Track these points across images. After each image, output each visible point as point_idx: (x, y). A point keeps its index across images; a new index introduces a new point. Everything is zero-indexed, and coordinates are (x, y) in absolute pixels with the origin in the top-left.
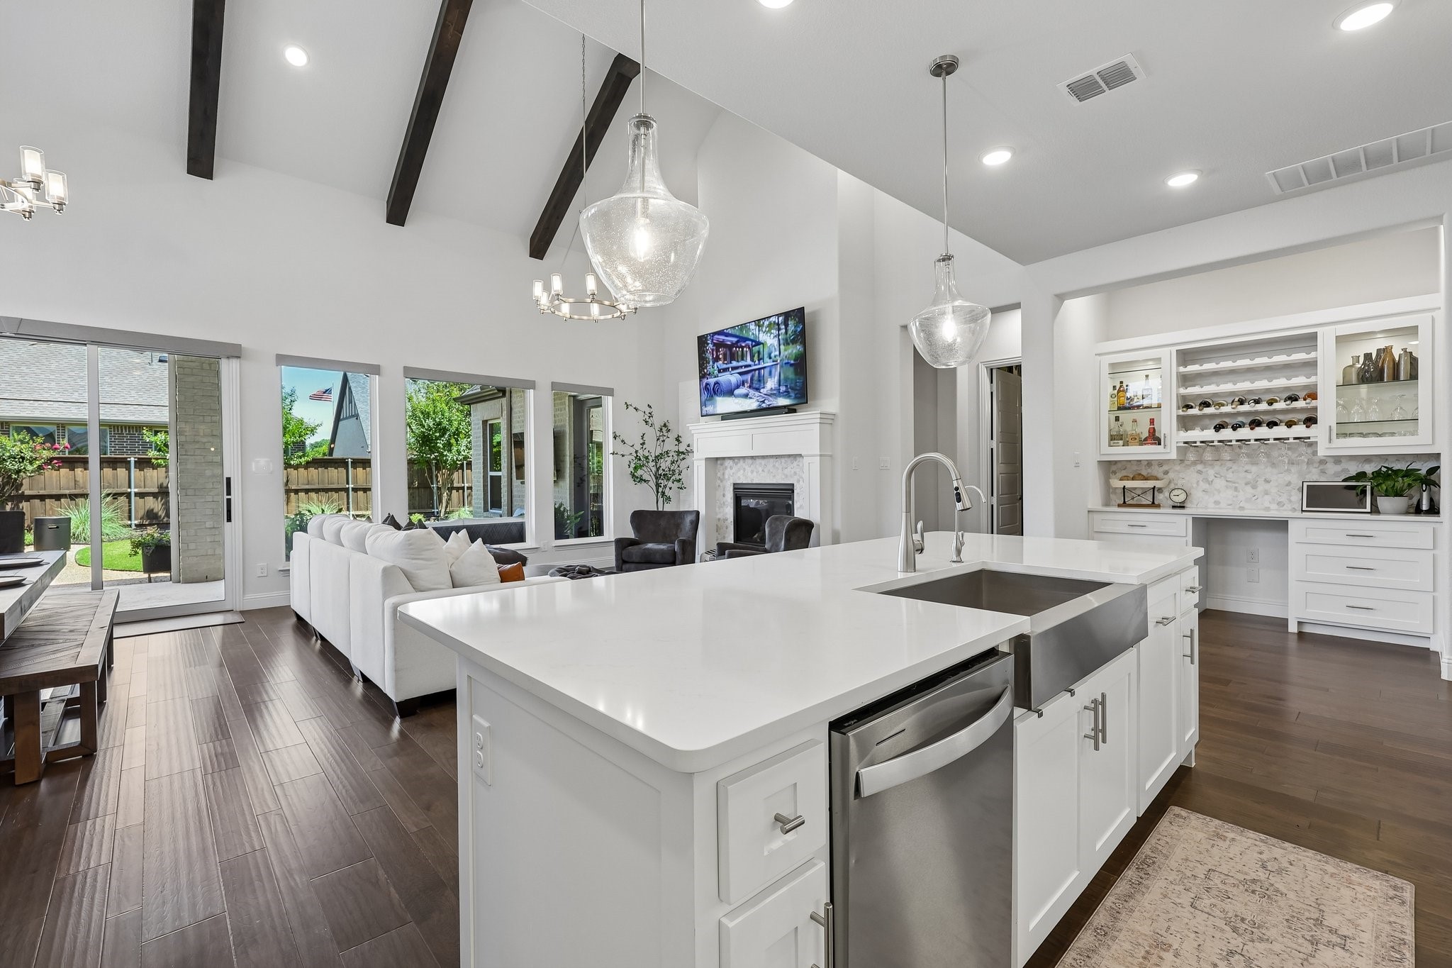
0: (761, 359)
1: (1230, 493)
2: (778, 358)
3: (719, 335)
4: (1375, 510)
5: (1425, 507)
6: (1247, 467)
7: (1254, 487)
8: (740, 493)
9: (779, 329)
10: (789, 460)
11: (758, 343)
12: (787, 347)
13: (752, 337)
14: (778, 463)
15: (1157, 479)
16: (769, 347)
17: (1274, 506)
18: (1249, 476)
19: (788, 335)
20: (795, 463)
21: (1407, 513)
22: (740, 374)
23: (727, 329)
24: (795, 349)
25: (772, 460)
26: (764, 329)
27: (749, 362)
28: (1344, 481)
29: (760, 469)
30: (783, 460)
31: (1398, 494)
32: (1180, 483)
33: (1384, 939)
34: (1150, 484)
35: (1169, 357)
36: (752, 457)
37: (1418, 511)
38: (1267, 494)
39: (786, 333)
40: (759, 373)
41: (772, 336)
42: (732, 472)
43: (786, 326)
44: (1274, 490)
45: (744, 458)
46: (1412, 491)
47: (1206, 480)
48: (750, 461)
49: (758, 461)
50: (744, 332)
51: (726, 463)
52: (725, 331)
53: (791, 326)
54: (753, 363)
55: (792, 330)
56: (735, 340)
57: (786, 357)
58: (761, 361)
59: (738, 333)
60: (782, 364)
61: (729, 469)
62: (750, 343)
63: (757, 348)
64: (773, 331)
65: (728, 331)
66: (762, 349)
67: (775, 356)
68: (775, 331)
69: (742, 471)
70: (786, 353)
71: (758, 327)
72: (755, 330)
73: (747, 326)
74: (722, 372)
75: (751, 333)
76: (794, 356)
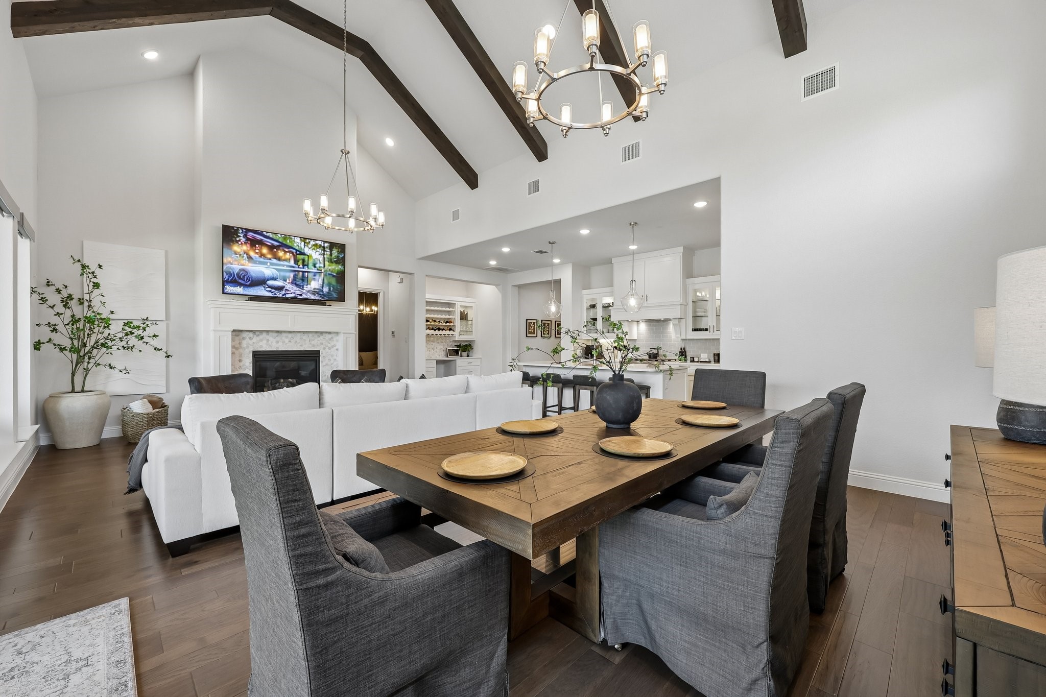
0: (306, 265)
2: (322, 269)
3: (255, 233)
4: (461, 356)
8: (258, 356)
9: (324, 250)
10: (316, 335)
11: (304, 254)
12: (331, 264)
13: (297, 248)
14: (305, 337)
16: (314, 260)
17: (438, 356)
18: (433, 346)
19: (333, 257)
20: (322, 337)
22: (279, 270)
23: (267, 232)
24: (340, 267)
25: (299, 335)
26: (310, 246)
28: (457, 347)
29: (287, 341)
30: (310, 335)
31: (465, 351)
36: (278, 332)
39: (331, 255)
40: (303, 276)
41: (318, 253)
42: (251, 342)
43: (331, 251)
44: (438, 351)
45: (268, 332)
48: (276, 334)
49: (284, 335)
50: (288, 241)
51: (244, 335)
52: (265, 233)
53: (335, 252)
54: (297, 266)
55: (335, 255)
56: (276, 244)
57: (330, 270)
58: (305, 267)
59: (280, 240)
60: (326, 274)
61: (247, 339)
62: (294, 251)
63: (302, 257)
64: (318, 250)
65: (268, 234)
66: (306, 259)
67: (320, 267)
68: (320, 251)
69: (265, 342)
70: (330, 268)
71: (303, 243)
72: (300, 244)
73: (291, 238)
74: (257, 264)
75: (295, 244)
76: (336, 272)
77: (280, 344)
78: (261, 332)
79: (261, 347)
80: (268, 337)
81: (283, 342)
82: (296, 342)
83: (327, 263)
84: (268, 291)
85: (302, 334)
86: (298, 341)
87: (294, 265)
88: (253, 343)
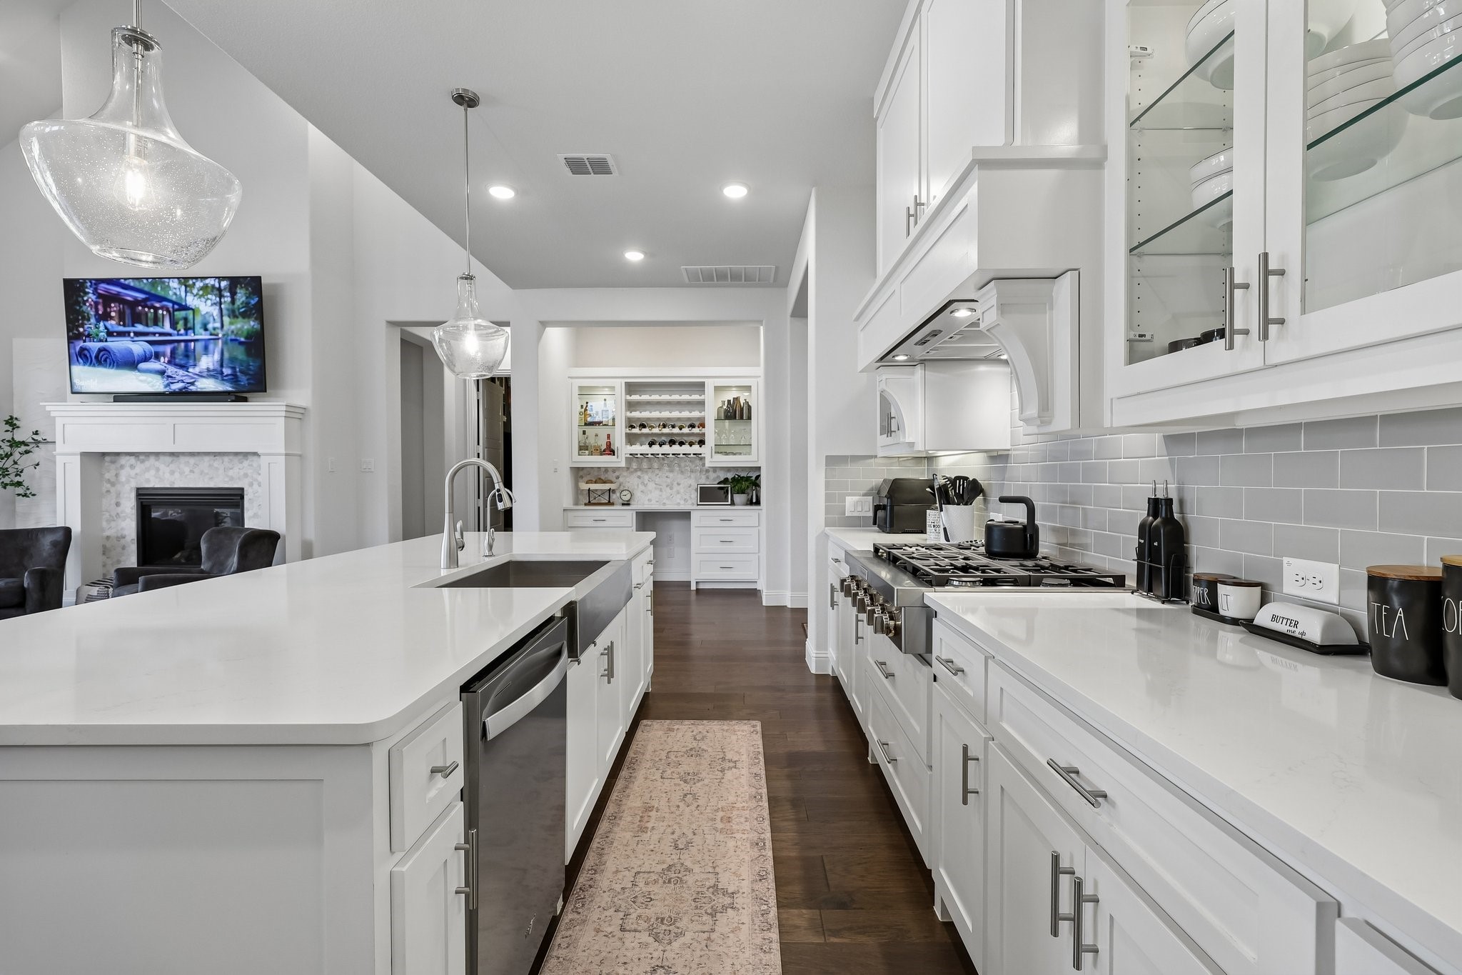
0: (190, 329)
1: (658, 492)
2: (219, 331)
3: (108, 284)
4: (733, 503)
5: (754, 501)
6: (667, 474)
7: (671, 489)
8: (149, 500)
9: (221, 296)
10: (236, 459)
11: (185, 308)
12: (234, 320)
13: (174, 298)
14: (217, 463)
15: (612, 482)
16: (204, 316)
17: (682, 502)
18: (669, 480)
19: (236, 306)
20: (246, 463)
21: (747, 504)
22: (151, 343)
23: (125, 279)
24: (251, 324)
25: (206, 459)
26: (195, 291)
27: (167, 327)
28: (718, 484)
29: (187, 470)
30: (226, 459)
31: (743, 492)
32: (627, 486)
33: (751, 755)
34: (607, 486)
35: (620, 386)
36: (172, 454)
37: (751, 503)
38: (678, 493)
39: (233, 302)
40: (187, 347)
41: (209, 302)
42: (133, 473)
43: (233, 294)
44: (682, 491)
45: (157, 454)
46: (749, 491)
47: (643, 483)
48: (168, 459)
49: (183, 459)
50: (159, 289)
51: (123, 460)
52: (122, 280)
53: (241, 296)
54: (176, 332)
55: (241, 300)
56: (140, 296)
57: (233, 332)
58: (190, 332)
59: (146, 289)
60: (226, 340)
61: (127, 469)
62: (170, 305)
63: (182, 314)
64: (210, 296)
65: (127, 282)
66: (191, 317)
67: (214, 329)
68: (214, 298)
69: (153, 472)
70: (233, 327)
71: (183, 287)
72: (178, 290)
73: (164, 283)
74: (114, 336)
75: (171, 293)
76: (245, 333)
77: (177, 475)
78: (148, 454)
79: (148, 481)
80: (157, 464)
81: (182, 473)
82: (202, 472)
83: (226, 319)
85: (212, 457)
86: (206, 471)
87: (171, 331)
88: (136, 474)
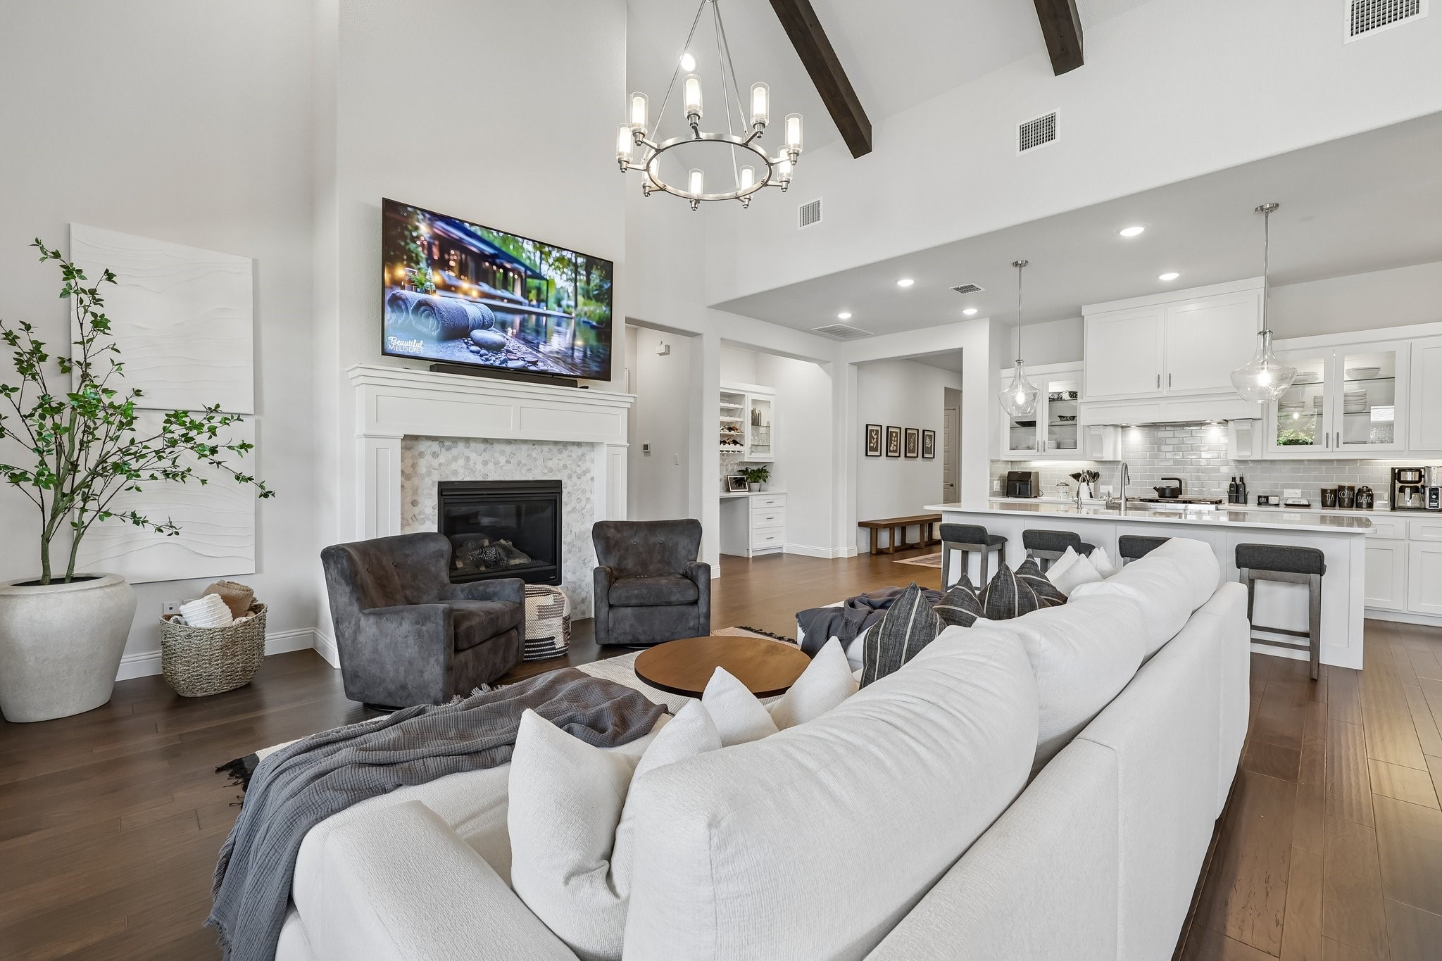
0: (543, 301)
2: (573, 310)
3: (448, 224)
8: (447, 491)
9: (576, 272)
10: (555, 449)
11: (539, 276)
12: (588, 302)
13: (527, 263)
14: (536, 451)
16: (558, 291)
19: (591, 287)
20: (565, 453)
22: (493, 308)
23: (472, 224)
24: (602, 309)
25: (524, 447)
26: (551, 261)
27: (518, 294)
28: (743, 474)
29: (502, 460)
30: (546, 448)
36: (485, 441)
39: (588, 282)
40: (538, 320)
41: (564, 277)
42: (435, 463)
43: (588, 274)
45: (467, 440)
48: (481, 446)
49: (497, 447)
50: (511, 247)
51: (423, 446)
52: (467, 225)
53: (595, 278)
54: (527, 301)
55: (595, 282)
56: (488, 250)
57: (586, 313)
58: (543, 304)
59: (497, 243)
60: (579, 321)
61: (428, 457)
62: (522, 269)
63: (535, 282)
64: (565, 270)
65: (473, 229)
66: (544, 288)
67: (568, 306)
68: (570, 273)
69: (461, 462)
70: (586, 309)
71: (538, 252)
72: (532, 255)
73: (517, 242)
74: (452, 291)
75: (524, 255)
76: (597, 318)
77: (491, 466)
78: (455, 440)
79: (455, 472)
80: (467, 452)
81: (496, 463)
82: (519, 463)
83: (580, 298)
84: (471, 351)
85: (531, 446)
86: (523, 462)
87: (522, 299)
88: (440, 464)
